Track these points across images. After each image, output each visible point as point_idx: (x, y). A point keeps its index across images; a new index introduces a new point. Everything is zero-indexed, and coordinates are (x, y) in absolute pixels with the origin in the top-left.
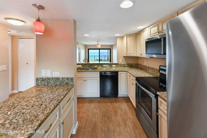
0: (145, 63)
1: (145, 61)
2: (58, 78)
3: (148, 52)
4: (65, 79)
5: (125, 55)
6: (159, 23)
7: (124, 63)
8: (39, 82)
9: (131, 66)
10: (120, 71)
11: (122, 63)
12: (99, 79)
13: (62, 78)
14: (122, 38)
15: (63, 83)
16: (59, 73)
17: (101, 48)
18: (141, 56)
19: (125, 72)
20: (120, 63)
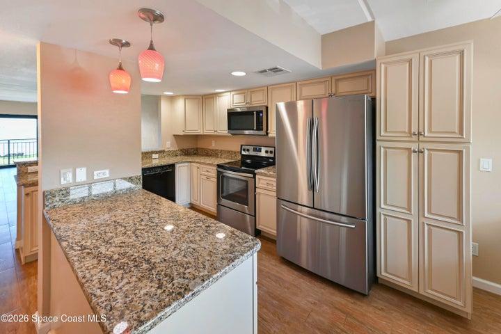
0: (214, 145)
1: (213, 141)
3: (232, 128)
5: (182, 134)
6: (246, 91)
7: (175, 148)
9: (186, 153)
10: (178, 163)
11: (170, 150)
18: (214, 134)
19: (186, 164)
20: (166, 150)
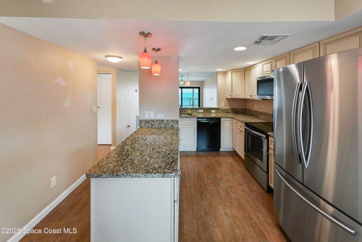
0: (256, 108)
1: (256, 104)
2: (163, 121)
3: (260, 93)
4: (170, 122)
5: (230, 97)
6: (272, 60)
7: (228, 107)
8: (143, 124)
9: (236, 112)
10: (223, 117)
11: (224, 108)
12: (196, 127)
13: (167, 120)
14: (225, 73)
15: (168, 126)
16: (163, 115)
17: (190, 86)
18: (251, 98)
19: (229, 119)
20: (221, 108)
